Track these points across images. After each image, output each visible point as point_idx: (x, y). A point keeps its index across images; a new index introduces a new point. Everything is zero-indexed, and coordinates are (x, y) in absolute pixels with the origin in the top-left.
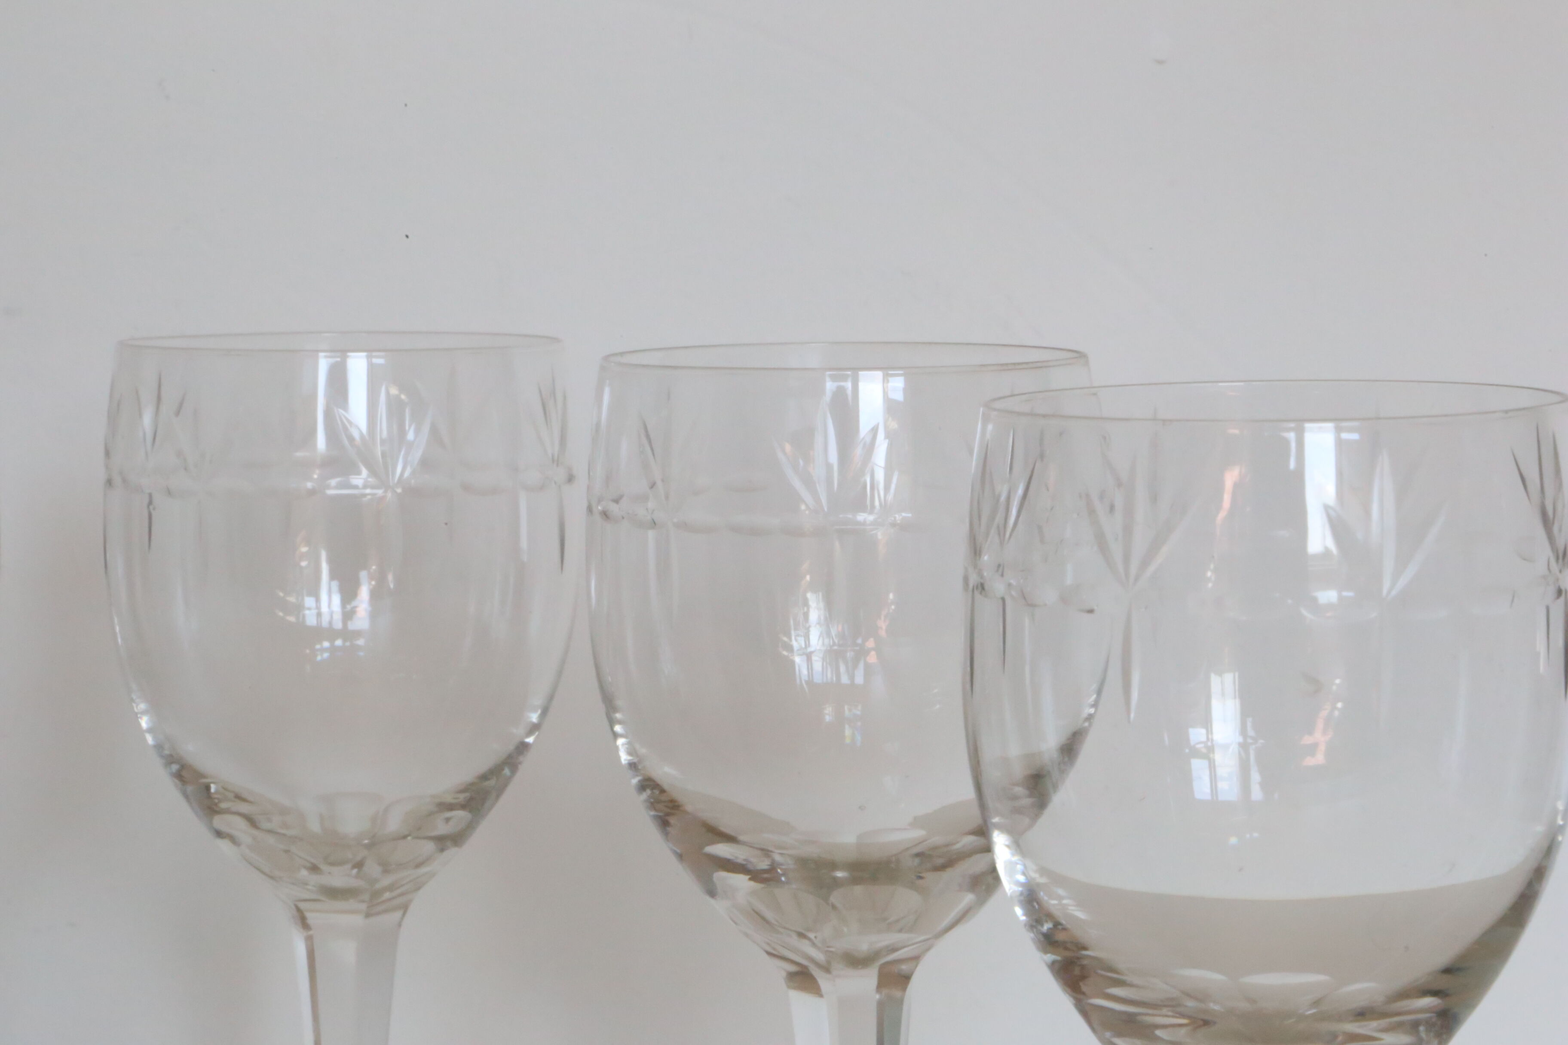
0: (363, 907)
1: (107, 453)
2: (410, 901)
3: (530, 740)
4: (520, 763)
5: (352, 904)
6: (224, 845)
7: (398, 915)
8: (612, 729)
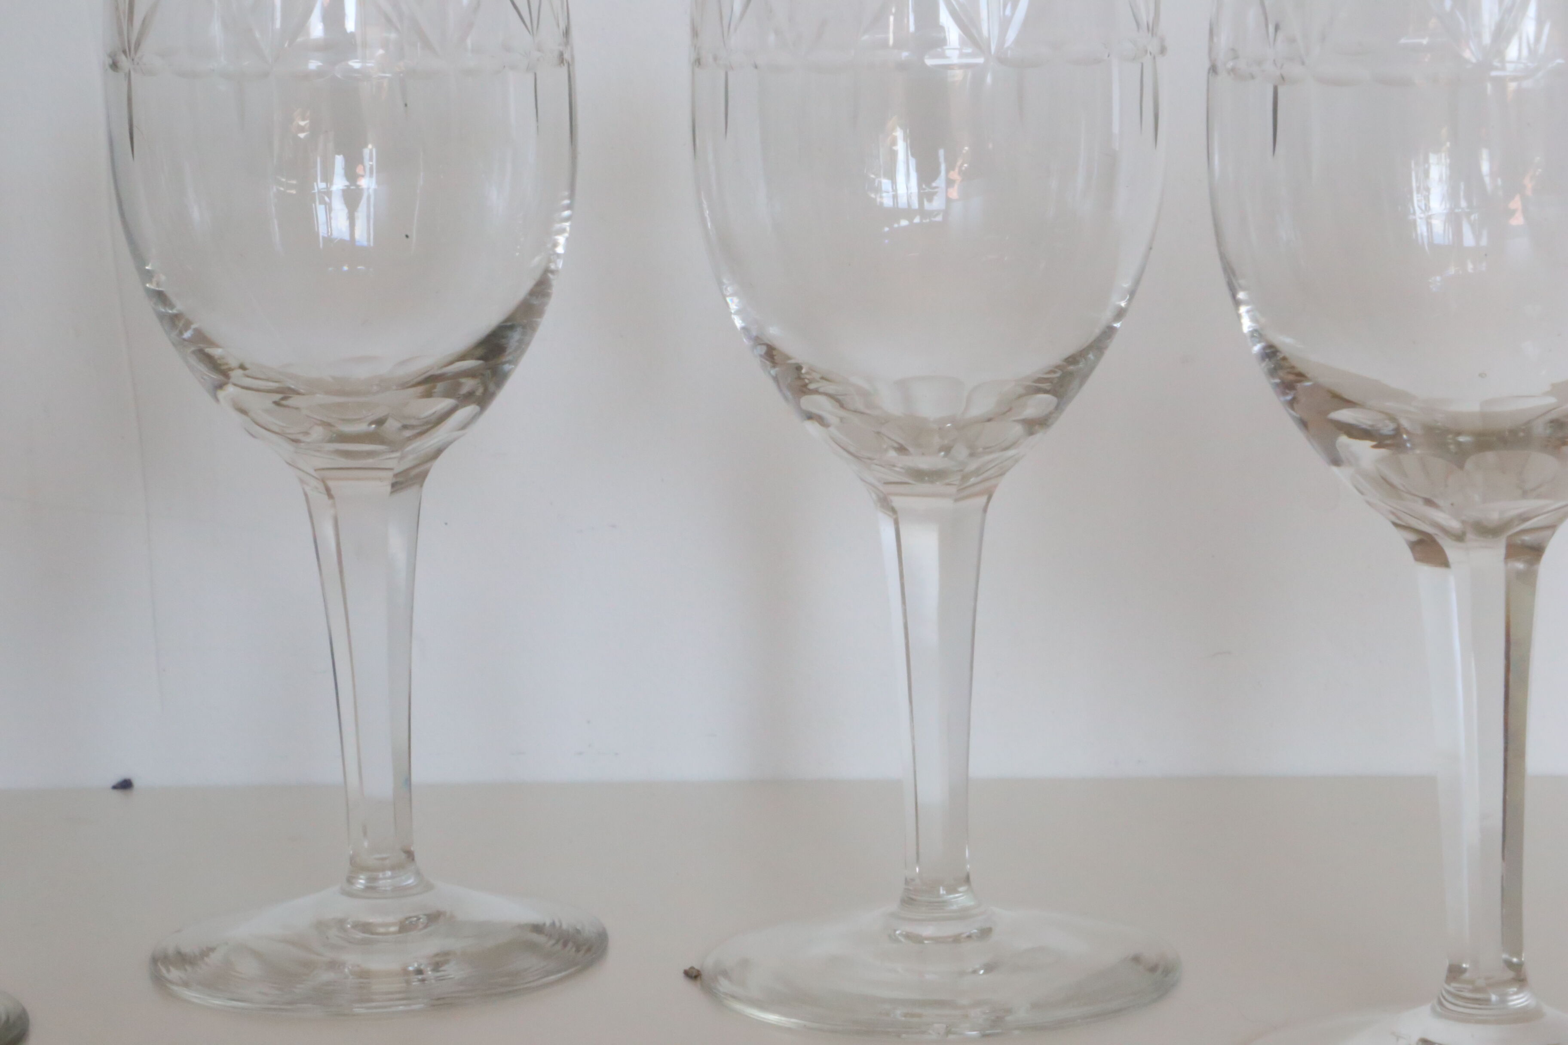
0: (953, 490)
1: (695, 33)
2: (995, 486)
3: (1117, 325)
4: (1106, 347)
5: (938, 487)
6: (812, 428)
7: (984, 499)
8: (1234, 296)
